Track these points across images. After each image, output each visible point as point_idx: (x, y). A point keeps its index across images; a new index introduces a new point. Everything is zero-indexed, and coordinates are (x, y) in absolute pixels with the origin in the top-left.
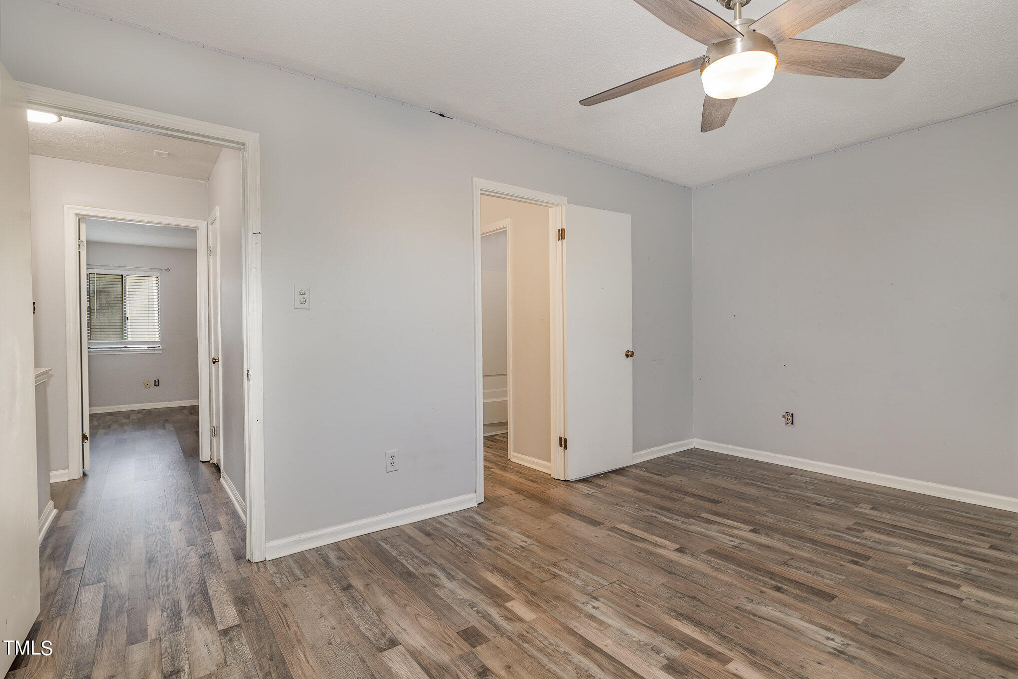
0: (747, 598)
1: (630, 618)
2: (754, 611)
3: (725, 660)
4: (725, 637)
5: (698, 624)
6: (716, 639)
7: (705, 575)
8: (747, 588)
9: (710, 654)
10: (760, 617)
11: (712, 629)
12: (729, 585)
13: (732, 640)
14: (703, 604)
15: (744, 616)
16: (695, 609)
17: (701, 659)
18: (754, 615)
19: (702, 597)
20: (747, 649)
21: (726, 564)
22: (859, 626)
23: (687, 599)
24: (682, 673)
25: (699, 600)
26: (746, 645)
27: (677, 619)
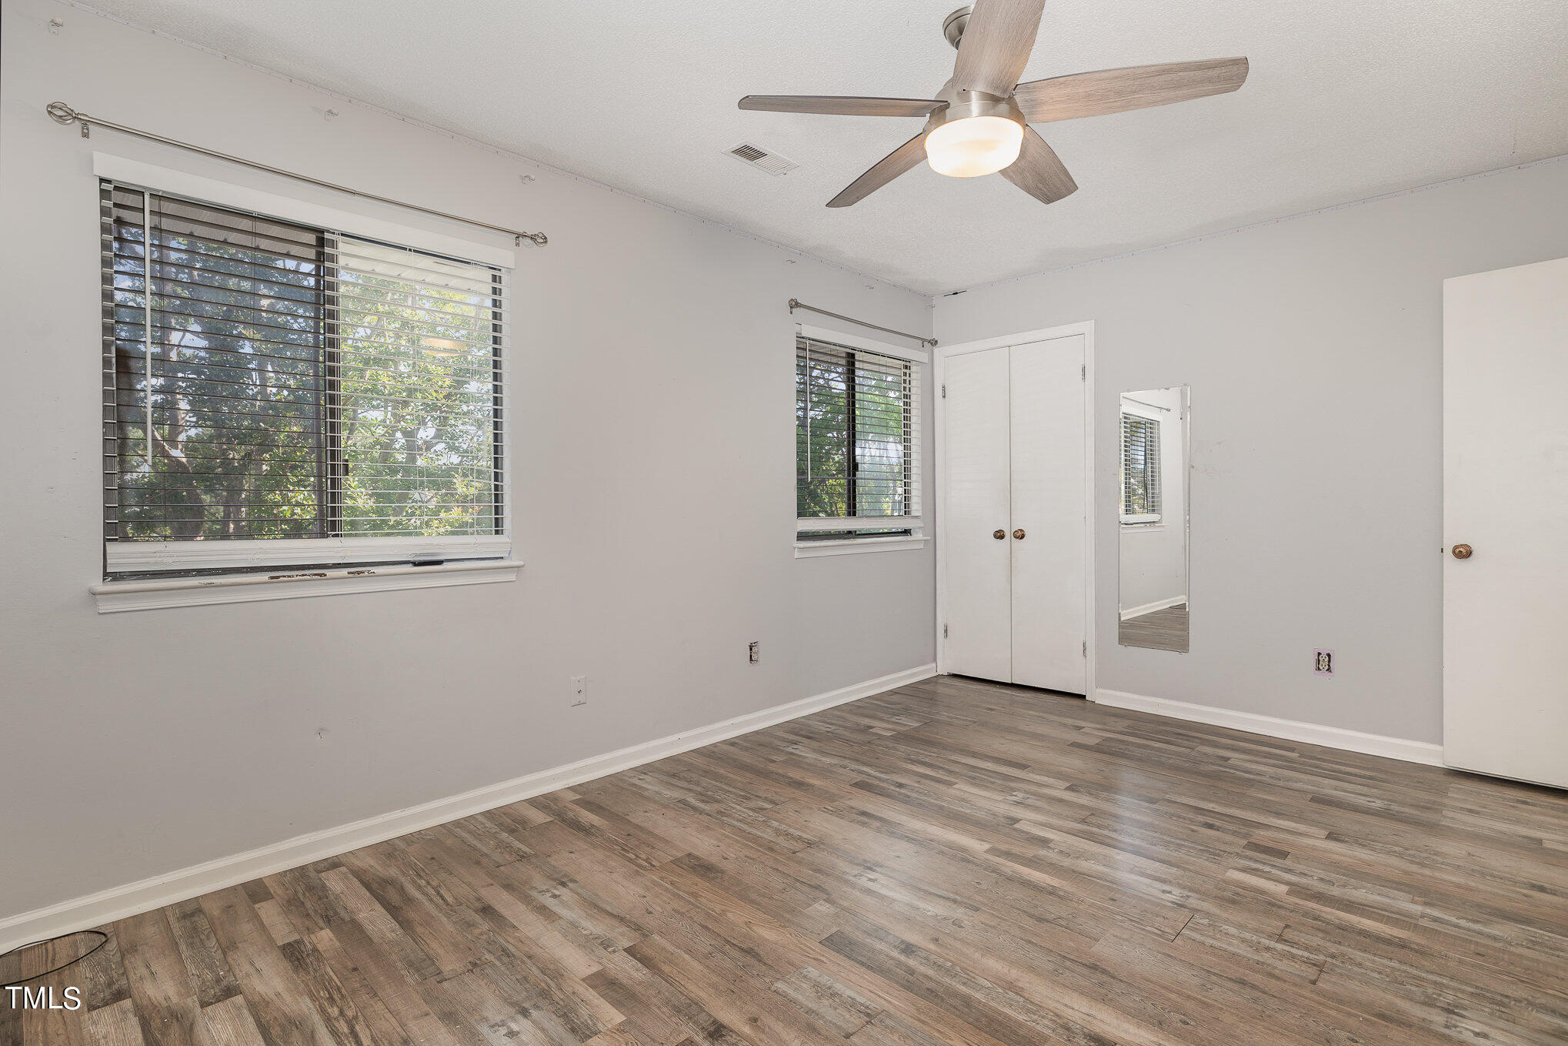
0: (961, 927)
1: (1112, 882)
2: (954, 906)
3: (993, 851)
4: (993, 871)
5: (1026, 884)
6: (1003, 868)
7: (1031, 969)
8: (958, 945)
9: (1008, 855)
10: (948, 899)
11: (1008, 879)
12: (988, 950)
13: (985, 869)
14: (1024, 911)
15: (969, 898)
16: (1034, 902)
17: (1016, 850)
18: (955, 901)
19: (1028, 923)
20: (969, 862)
21: (993, 1004)
22: (825, 897)
23: (1051, 917)
24: (1032, 838)
25: (1031, 916)
26: (970, 866)
27: (1052, 886)
